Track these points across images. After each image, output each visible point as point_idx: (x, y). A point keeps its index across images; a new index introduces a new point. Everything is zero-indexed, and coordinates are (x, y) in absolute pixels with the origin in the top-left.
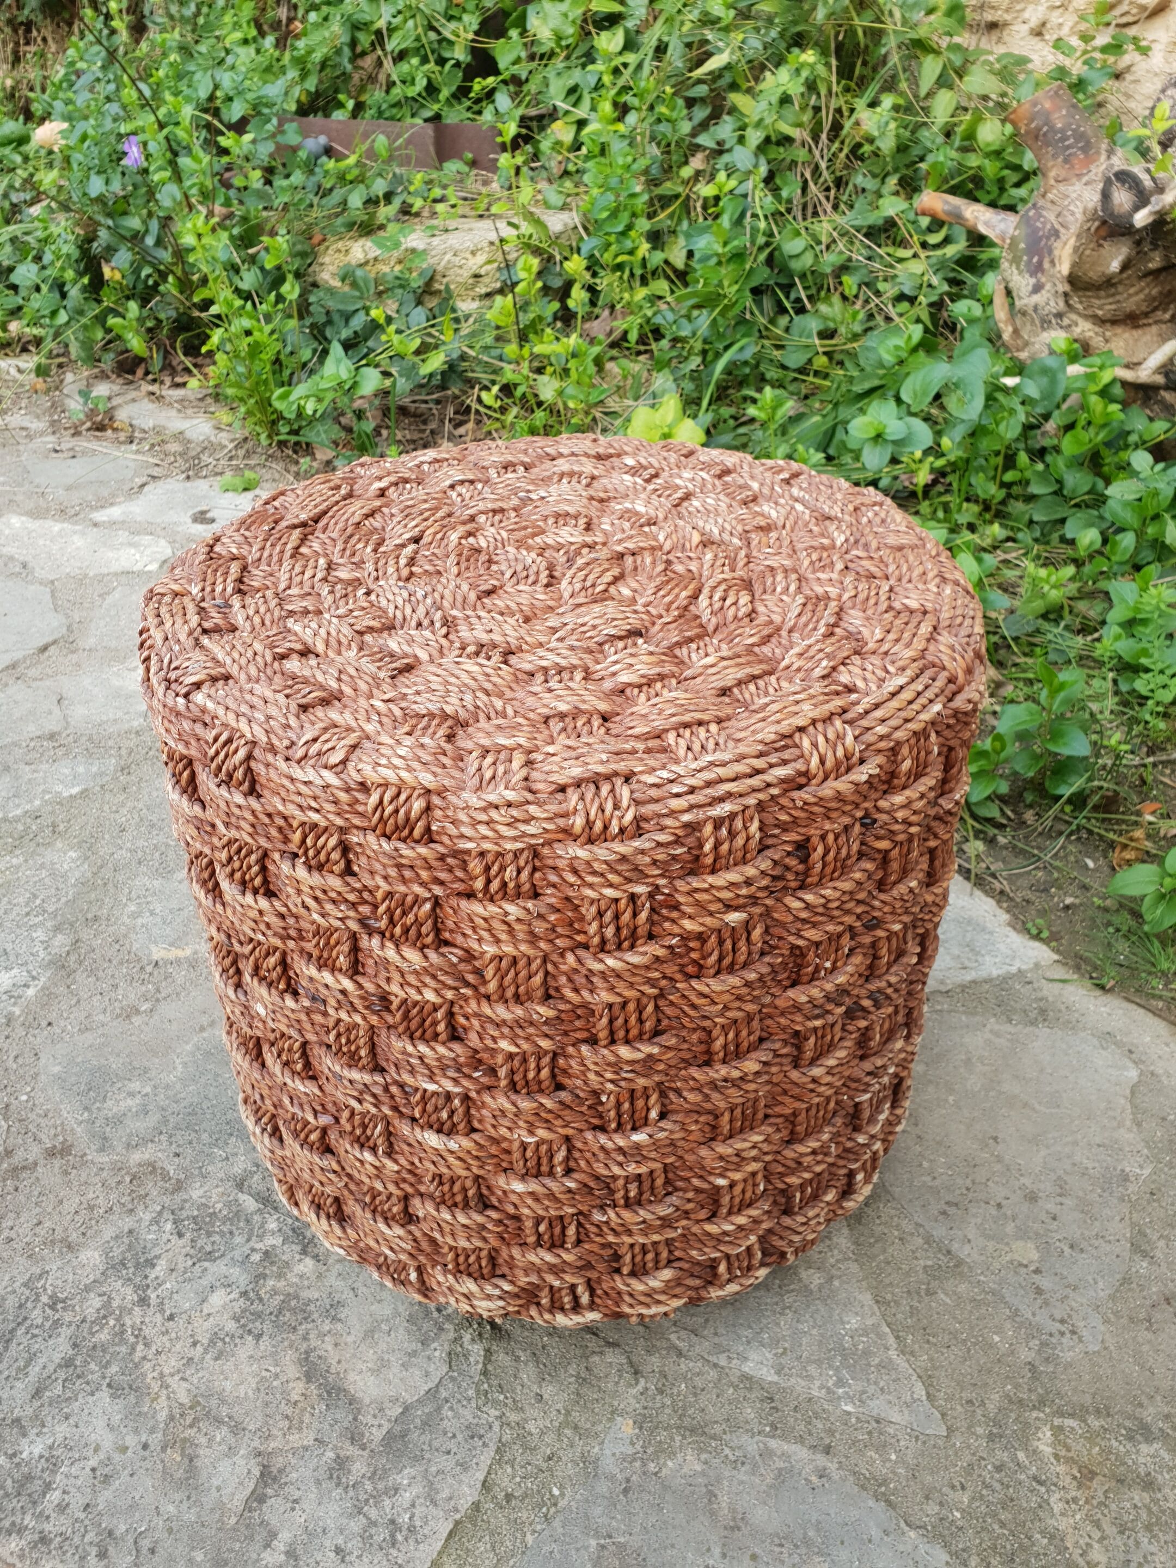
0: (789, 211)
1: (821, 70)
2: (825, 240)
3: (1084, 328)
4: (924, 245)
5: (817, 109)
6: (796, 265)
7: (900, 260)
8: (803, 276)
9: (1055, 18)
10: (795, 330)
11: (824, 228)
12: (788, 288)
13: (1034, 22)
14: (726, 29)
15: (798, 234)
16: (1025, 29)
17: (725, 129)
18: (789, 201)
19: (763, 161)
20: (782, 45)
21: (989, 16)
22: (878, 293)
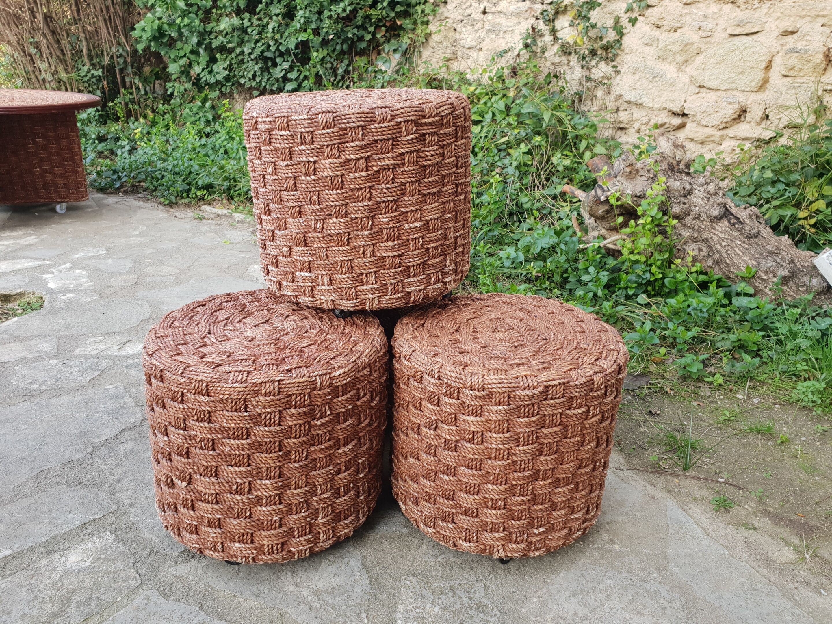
0: (526, 188)
1: (543, 143)
2: (537, 198)
3: (604, 231)
4: (571, 202)
5: (542, 155)
6: (525, 206)
7: (562, 207)
8: (527, 210)
9: (643, 127)
10: (521, 228)
11: (537, 194)
12: (522, 213)
13: (636, 128)
14: (514, 128)
15: (527, 196)
16: (634, 130)
17: (506, 161)
18: (527, 184)
19: (517, 171)
20: (532, 134)
21: (618, 125)
22: (552, 217)
